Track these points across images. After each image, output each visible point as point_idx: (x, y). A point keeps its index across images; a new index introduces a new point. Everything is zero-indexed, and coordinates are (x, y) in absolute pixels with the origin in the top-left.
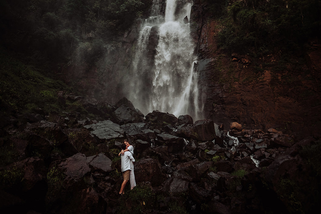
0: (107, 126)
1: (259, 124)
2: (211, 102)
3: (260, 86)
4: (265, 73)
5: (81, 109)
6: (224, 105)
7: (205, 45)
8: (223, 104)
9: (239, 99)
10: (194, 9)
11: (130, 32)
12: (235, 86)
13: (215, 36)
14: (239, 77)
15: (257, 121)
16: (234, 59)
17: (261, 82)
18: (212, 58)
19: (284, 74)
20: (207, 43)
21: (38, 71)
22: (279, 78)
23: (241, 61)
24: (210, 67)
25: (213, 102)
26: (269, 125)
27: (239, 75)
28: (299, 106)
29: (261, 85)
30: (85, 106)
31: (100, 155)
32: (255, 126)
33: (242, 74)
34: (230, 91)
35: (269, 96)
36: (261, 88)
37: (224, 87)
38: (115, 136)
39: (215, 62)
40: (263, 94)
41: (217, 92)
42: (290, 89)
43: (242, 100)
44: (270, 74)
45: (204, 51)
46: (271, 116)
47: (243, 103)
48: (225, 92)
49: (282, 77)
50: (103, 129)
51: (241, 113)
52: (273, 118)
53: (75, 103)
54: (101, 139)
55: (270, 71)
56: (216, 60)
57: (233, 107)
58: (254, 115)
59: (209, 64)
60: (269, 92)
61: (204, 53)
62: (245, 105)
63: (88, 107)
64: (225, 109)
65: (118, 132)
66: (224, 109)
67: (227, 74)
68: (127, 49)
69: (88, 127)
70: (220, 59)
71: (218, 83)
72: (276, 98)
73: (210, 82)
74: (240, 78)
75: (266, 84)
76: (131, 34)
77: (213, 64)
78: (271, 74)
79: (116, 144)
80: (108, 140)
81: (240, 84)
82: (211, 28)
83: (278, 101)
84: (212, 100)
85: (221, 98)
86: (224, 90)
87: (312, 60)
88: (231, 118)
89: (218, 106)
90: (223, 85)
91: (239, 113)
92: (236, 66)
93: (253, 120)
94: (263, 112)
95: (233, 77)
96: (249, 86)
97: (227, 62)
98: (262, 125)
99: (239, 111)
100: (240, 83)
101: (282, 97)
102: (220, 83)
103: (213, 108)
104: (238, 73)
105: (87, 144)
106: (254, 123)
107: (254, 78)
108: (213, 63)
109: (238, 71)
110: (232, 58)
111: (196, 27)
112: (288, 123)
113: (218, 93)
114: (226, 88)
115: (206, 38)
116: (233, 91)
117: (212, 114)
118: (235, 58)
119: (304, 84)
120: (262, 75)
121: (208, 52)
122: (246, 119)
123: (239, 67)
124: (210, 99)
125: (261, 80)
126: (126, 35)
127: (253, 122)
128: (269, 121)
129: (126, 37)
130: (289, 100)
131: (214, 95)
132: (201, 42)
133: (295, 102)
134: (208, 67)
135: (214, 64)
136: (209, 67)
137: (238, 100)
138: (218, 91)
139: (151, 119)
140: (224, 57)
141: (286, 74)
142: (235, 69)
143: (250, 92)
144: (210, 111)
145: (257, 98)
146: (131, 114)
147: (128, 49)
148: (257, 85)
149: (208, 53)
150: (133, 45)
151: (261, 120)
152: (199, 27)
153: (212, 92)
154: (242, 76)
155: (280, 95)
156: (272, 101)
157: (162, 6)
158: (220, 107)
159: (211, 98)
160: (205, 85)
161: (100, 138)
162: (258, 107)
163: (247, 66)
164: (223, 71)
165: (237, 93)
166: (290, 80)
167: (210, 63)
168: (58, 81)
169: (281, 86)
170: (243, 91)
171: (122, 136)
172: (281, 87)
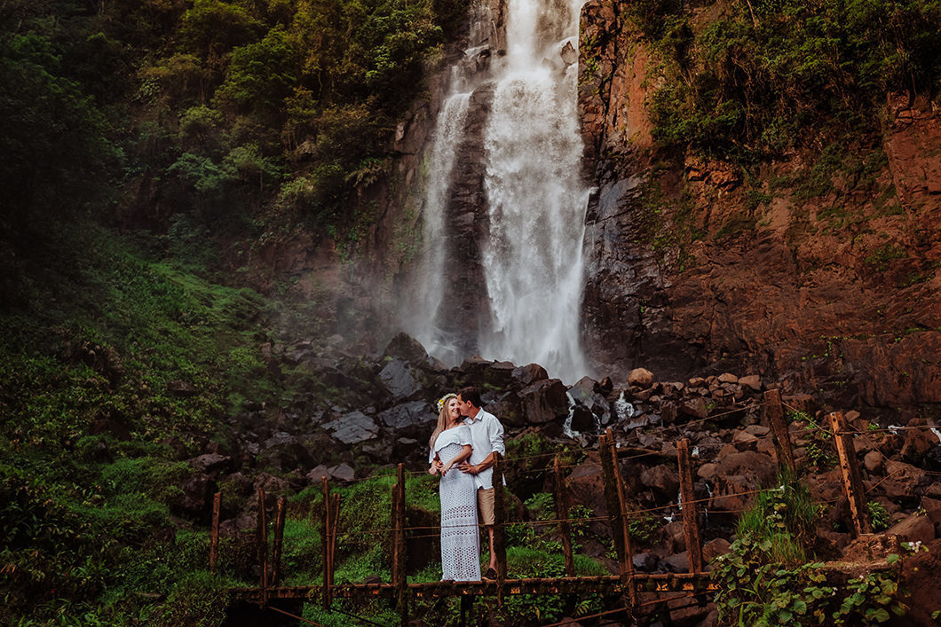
0: (355, 421)
1: (760, 350)
2: (635, 303)
3: (762, 246)
4: (775, 207)
5: (312, 382)
6: (668, 308)
7: (621, 132)
8: (665, 305)
9: (708, 287)
10: (590, 17)
11: (411, 121)
12: (696, 253)
13: (647, 104)
14: (706, 227)
15: (753, 341)
16: (692, 174)
17: (764, 233)
18: (635, 178)
19: (824, 205)
20: (626, 125)
21: (191, 271)
22: (812, 217)
23: (710, 179)
24: (631, 204)
25: (641, 303)
26: (785, 350)
27: (707, 221)
28: (866, 291)
29: (762, 243)
30: (318, 374)
31: (342, 465)
32: (751, 355)
33: (715, 214)
34: (682, 268)
35: (784, 271)
36: (764, 250)
37: (666, 259)
38: (366, 437)
39: (642, 187)
40: (767, 267)
41: (649, 275)
42: (841, 246)
43: (713, 288)
44: (787, 210)
45: (618, 153)
46: (788, 326)
47: (716, 298)
48: (668, 271)
49: (819, 213)
50: (350, 428)
51: (714, 326)
52: (793, 330)
53: (298, 370)
54: (346, 445)
55: (787, 201)
56: (646, 181)
57: (692, 310)
58: (744, 328)
59: (625, 197)
60: (784, 262)
61: (619, 159)
62: (721, 301)
63: (325, 374)
64: (671, 320)
65: (370, 431)
66: (669, 318)
67: (674, 221)
68: (406, 172)
69: (327, 426)
70: (656, 176)
71: (650, 250)
72: (802, 275)
73: (631, 248)
74: (710, 228)
75: (776, 240)
76: (413, 127)
77: (637, 195)
78: (790, 208)
79: (364, 450)
80: (356, 444)
81: (708, 245)
82: (635, 76)
83: (808, 283)
84: (636, 296)
85: (660, 289)
86: (667, 267)
87: (897, 158)
88: (687, 340)
89: (653, 311)
90: (663, 253)
91: (707, 325)
92: (699, 195)
93: (743, 341)
94: (769, 316)
95: (691, 226)
96: (732, 250)
97: (676, 184)
98: (766, 351)
99: (708, 319)
100: (707, 242)
101: (821, 271)
102: (657, 247)
103: (641, 317)
104: (705, 216)
105: (328, 453)
106: (747, 349)
107: (747, 225)
108: (638, 192)
109: (703, 210)
110: (688, 172)
111: (597, 76)
112: (833, 340)
113: (652, 278)
114: (672, 260)
115: (625, 110)
116: (689, 267)
117: (638, 334)
118: (695, 170)
119: (879, 228)
120: (766, 212)
121: (629, 153)
122: (727, 339)
123: (705, 197)
124: (632, 295)
125: (763, 229)
126: (399, 133)
127: (744, 347)
128: (783, 340)
129: (402, 139)
130: (840, 275)
131: (639, 283)
132: (611, 124)
133: (857, 279)
134: (624, 206)
135: (641, 196)
136: (628, 206)
137: (705, 291)
138: (650, 272)
139: (457, 382)
140: (668, 169)
141: (831, 204)
142: (695, 203)
143: (736, 265)
144: (634, 329)
145: (753, 280)
146: (413, 376)
147: (410, 173)
148: (752, 243)
149: (630, 156)
150: (423, 158)
151: (765, 339)
152: (604, 76)
153: (636, 276)
154: (714, 222)
155: (814, 264)
156: (793, 284)
157: (501, 8)
158: (658, 313)
159: (632, 291)
160: (617, 259)
161: (345, 442)
162: (754, 304)
163: (728, 191)
164: (665, 211)
165: (700, 272)
166: (839, 220)
167: (629, 193)
168: (243, 289)
169: (817, 239)
170: (717, 264)
171: (375, 436)
172: (816, 242)
